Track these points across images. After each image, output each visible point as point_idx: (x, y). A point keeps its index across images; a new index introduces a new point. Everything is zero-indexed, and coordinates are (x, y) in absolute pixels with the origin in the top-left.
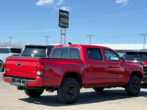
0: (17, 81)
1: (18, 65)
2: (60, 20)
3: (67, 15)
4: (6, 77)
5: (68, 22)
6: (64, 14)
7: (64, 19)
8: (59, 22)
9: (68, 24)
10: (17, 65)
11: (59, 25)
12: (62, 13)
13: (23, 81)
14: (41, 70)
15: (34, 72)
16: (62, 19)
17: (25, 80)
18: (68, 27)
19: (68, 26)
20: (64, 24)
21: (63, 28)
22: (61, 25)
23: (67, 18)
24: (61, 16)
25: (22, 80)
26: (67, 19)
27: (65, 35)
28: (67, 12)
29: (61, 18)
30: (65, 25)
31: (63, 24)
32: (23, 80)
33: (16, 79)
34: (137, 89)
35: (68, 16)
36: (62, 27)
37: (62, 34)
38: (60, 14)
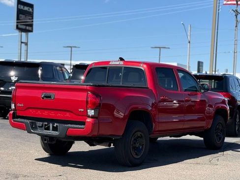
0: (39, 127)
1: (45, 97)
2: (18, 18)
3: (31, 10)
4: (16, 120)
5: (32, 22)
6: (26, 8)
7: (26, 16)
8: (17, 22)
9: (31, 25)
10: (43, 98)
11: (18, 28)
12: (21, 7)
13: (53, 127)
14: (95, 107)
15: (82, 110)
16: (22, 16)
17: (58, 124)
18: (32, 31)
19: (32, 29)
20: (26, 25)
21: (24, 32)
22: (19, 26)
23: (31, 15)
24: (20, 12)
25: (51, 125)
26: (31, 18)
27: (26, 44)
28: (31, 6)
29: (20, 15)
30: (27, 28)
31: (23, 25)
32: (53, 124)
33: (39, 124)
34: (220, 138)
35: (33, 13)
36: (21, 30)
37: (22, 42)
38: (19, 7)
